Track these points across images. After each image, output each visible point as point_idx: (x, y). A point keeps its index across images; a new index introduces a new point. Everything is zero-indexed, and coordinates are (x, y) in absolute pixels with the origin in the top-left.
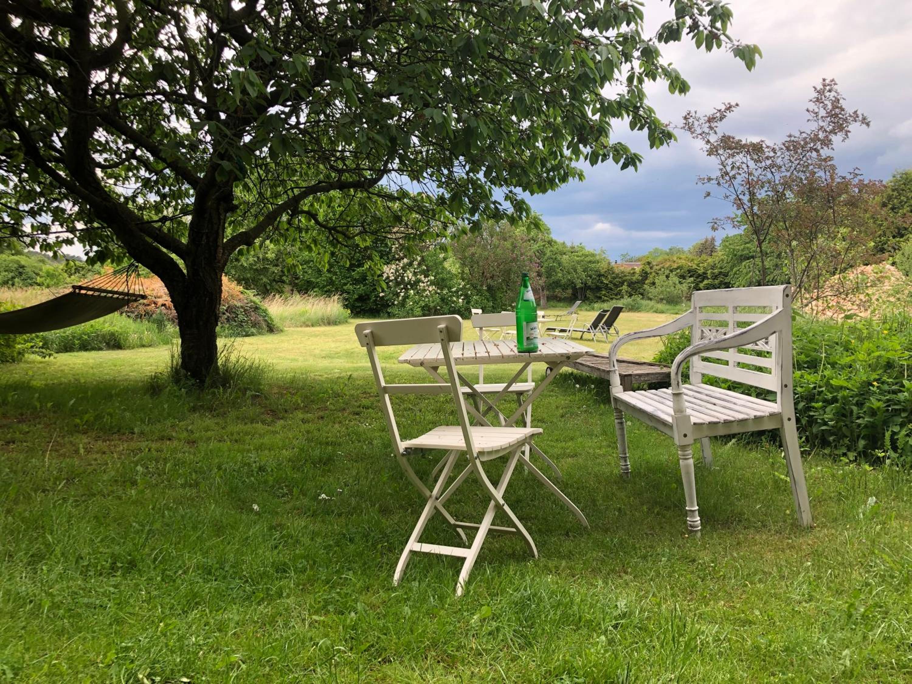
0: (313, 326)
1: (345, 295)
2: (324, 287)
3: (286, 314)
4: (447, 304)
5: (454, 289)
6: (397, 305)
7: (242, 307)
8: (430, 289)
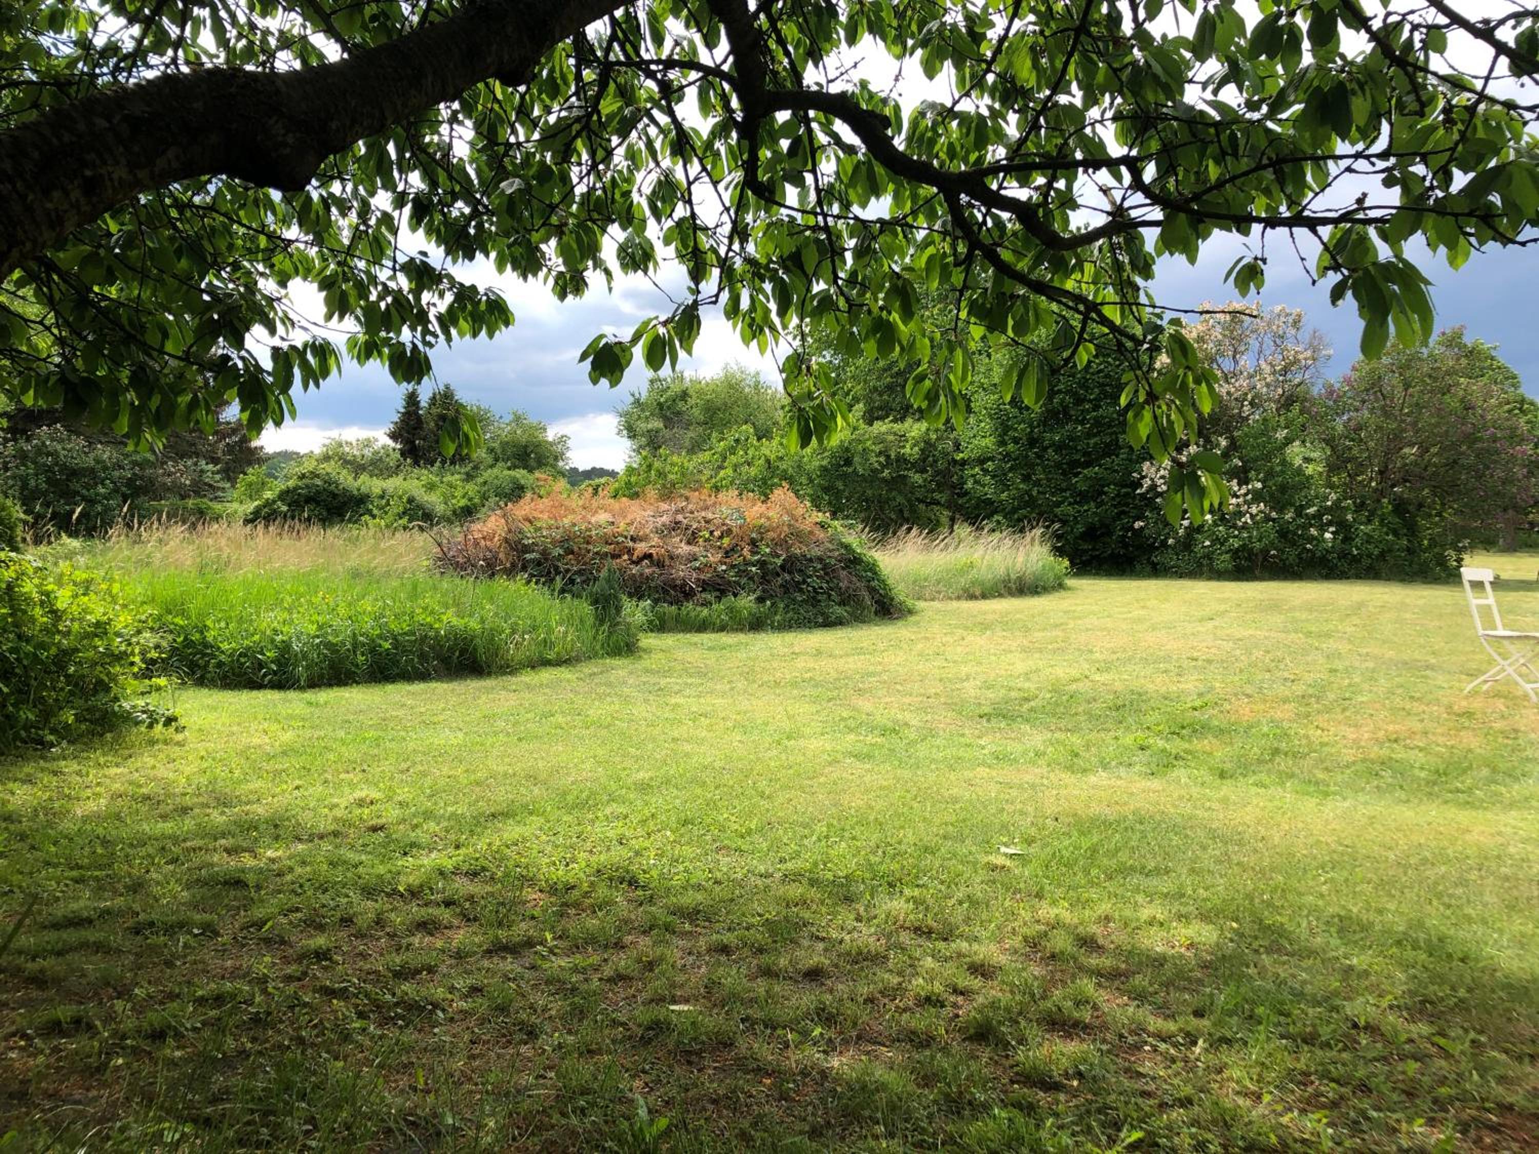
0: (984, 596)
1: (1057, 526)
2: (1014, 510)
3: (927, 571)
4: (1294, 544)
5: (1312, 510)
6: (1173, 547)
7: (820, 559)
8: (1254, 510)
